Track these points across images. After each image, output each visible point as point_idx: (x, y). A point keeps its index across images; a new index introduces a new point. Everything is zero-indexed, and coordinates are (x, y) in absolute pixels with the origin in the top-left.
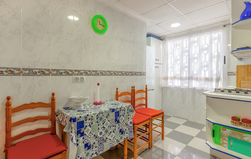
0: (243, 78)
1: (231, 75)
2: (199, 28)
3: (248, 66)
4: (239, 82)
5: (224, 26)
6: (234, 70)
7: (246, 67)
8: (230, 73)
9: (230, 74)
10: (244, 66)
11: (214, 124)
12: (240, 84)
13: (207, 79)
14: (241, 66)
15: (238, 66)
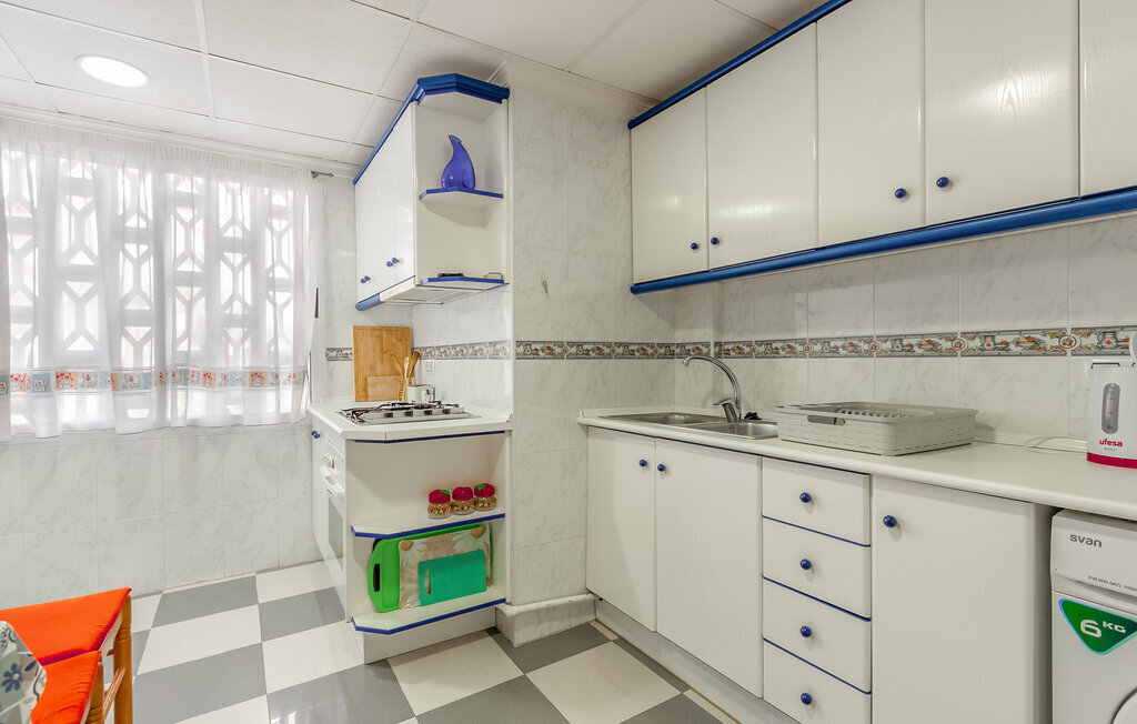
0: (372, 368)
1: (336, 359)
2: (211, 139)
3: (382, 328)
4: (361, 381)
5: (315, 174)
6: (346, 340)
7: (378, 333)
8: (333, 350)
9: (334, 354)
10: (373, 329)
11: (378, 539)
12: (365, 390)
13: (257, 378)
14: (364, 328)
15: (356, 329)
